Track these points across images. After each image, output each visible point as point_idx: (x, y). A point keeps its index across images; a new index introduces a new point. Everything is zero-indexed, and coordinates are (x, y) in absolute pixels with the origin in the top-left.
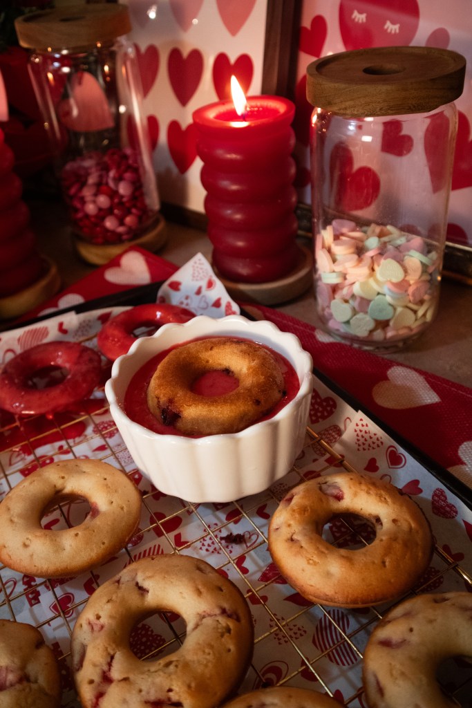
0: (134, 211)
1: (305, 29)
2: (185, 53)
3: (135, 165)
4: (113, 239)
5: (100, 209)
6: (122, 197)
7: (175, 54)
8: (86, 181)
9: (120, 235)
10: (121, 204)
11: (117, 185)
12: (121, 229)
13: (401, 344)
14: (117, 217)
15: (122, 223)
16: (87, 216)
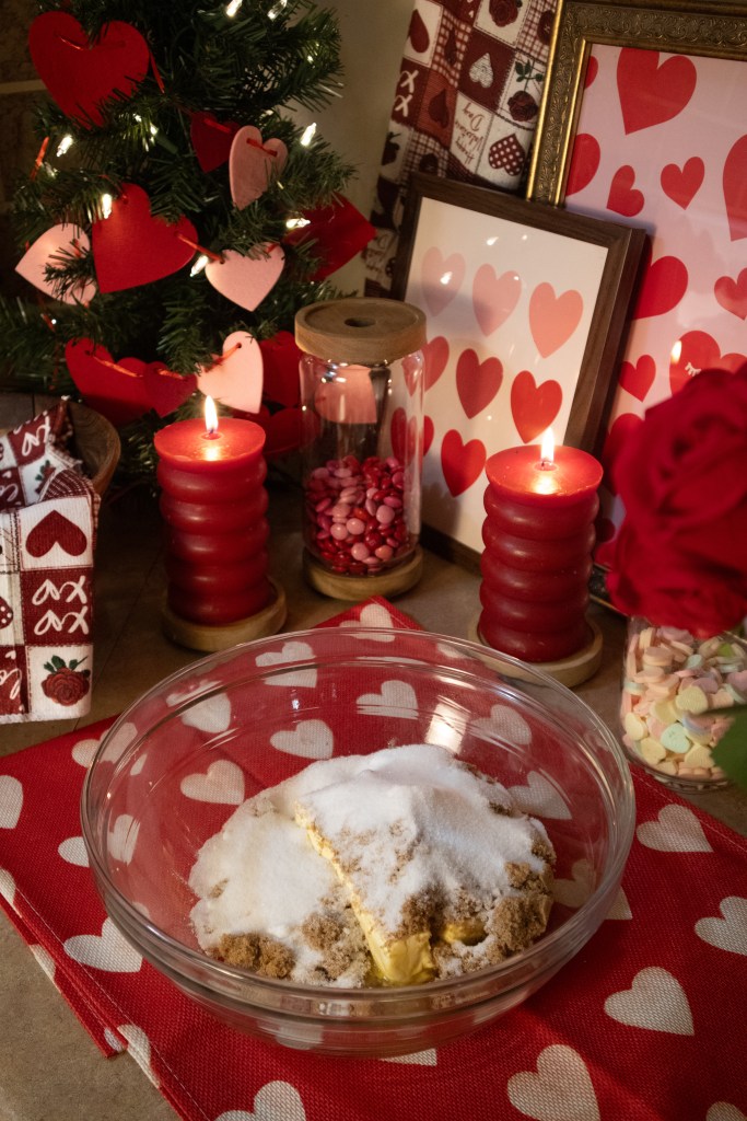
0: (388, 541)
1: (629, 365)
2: (482, 359)
3: (399, 487)
4: (361, 571)
5: (350, 534)
6: (379, 523)
7: (469, 357)
8: (339, 497)
9: (366, 567)
10: (375, 531)
11: (375, 510)
12: (369, 560)
13: (700, 787)
14: (367, 545)
15: (372, 554)
16: (331, 539)
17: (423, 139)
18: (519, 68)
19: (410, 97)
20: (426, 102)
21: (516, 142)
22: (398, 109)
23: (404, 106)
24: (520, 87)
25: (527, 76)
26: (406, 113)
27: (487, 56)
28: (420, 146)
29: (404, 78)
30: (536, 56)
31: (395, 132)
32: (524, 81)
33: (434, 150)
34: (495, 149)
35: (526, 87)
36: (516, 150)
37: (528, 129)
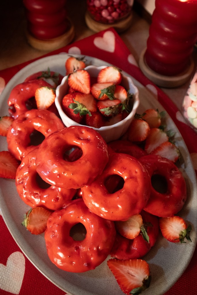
0: (118, 10)
4: (105, 21)
5: (101, 6)
6: (113, 2)
9: (108, 20)
10: (112, 5)
12: (109, 18)
14: (109, 11)
15: (110, 14)
16: (94, 6)
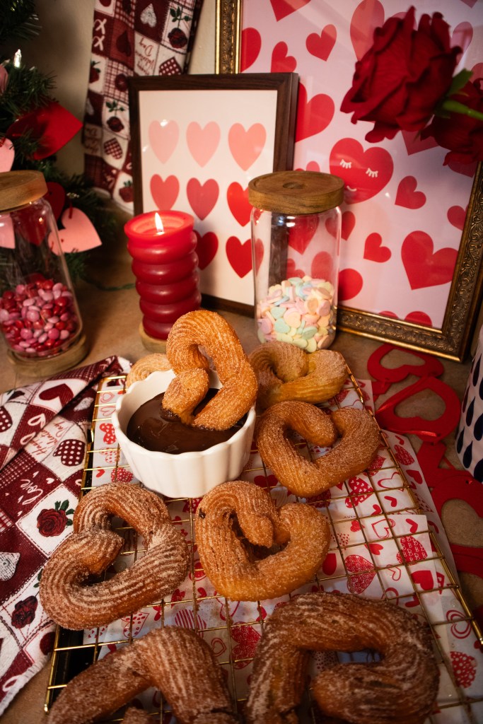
17: (115, 64)
18: (173, 13)
19: (103, 38)
20: (114, 40)
21: (175, 62)
22: (96, 45)
23: (100, 42)
24: (175, 25)
25: (179, 18)
26: (102, 48)
27: (151, 6)
28: (113, 70)
29: (97, 25)
30: (183, 4)
31: (96, 62)
32: (177, 21)
33: (123, 71)
34: (162, 67)
35: (179, 25)
36: (176, 68)
37: (182, 54)
